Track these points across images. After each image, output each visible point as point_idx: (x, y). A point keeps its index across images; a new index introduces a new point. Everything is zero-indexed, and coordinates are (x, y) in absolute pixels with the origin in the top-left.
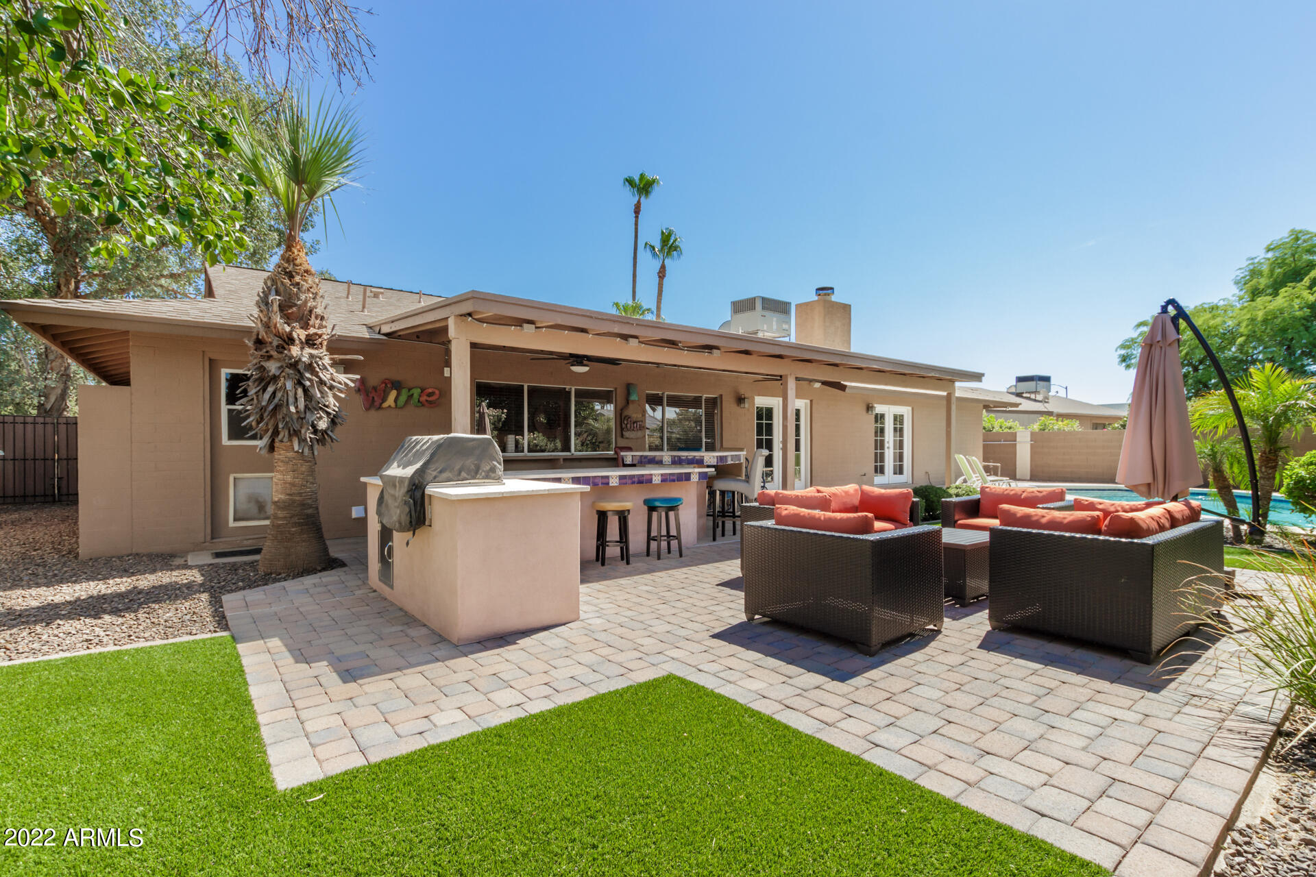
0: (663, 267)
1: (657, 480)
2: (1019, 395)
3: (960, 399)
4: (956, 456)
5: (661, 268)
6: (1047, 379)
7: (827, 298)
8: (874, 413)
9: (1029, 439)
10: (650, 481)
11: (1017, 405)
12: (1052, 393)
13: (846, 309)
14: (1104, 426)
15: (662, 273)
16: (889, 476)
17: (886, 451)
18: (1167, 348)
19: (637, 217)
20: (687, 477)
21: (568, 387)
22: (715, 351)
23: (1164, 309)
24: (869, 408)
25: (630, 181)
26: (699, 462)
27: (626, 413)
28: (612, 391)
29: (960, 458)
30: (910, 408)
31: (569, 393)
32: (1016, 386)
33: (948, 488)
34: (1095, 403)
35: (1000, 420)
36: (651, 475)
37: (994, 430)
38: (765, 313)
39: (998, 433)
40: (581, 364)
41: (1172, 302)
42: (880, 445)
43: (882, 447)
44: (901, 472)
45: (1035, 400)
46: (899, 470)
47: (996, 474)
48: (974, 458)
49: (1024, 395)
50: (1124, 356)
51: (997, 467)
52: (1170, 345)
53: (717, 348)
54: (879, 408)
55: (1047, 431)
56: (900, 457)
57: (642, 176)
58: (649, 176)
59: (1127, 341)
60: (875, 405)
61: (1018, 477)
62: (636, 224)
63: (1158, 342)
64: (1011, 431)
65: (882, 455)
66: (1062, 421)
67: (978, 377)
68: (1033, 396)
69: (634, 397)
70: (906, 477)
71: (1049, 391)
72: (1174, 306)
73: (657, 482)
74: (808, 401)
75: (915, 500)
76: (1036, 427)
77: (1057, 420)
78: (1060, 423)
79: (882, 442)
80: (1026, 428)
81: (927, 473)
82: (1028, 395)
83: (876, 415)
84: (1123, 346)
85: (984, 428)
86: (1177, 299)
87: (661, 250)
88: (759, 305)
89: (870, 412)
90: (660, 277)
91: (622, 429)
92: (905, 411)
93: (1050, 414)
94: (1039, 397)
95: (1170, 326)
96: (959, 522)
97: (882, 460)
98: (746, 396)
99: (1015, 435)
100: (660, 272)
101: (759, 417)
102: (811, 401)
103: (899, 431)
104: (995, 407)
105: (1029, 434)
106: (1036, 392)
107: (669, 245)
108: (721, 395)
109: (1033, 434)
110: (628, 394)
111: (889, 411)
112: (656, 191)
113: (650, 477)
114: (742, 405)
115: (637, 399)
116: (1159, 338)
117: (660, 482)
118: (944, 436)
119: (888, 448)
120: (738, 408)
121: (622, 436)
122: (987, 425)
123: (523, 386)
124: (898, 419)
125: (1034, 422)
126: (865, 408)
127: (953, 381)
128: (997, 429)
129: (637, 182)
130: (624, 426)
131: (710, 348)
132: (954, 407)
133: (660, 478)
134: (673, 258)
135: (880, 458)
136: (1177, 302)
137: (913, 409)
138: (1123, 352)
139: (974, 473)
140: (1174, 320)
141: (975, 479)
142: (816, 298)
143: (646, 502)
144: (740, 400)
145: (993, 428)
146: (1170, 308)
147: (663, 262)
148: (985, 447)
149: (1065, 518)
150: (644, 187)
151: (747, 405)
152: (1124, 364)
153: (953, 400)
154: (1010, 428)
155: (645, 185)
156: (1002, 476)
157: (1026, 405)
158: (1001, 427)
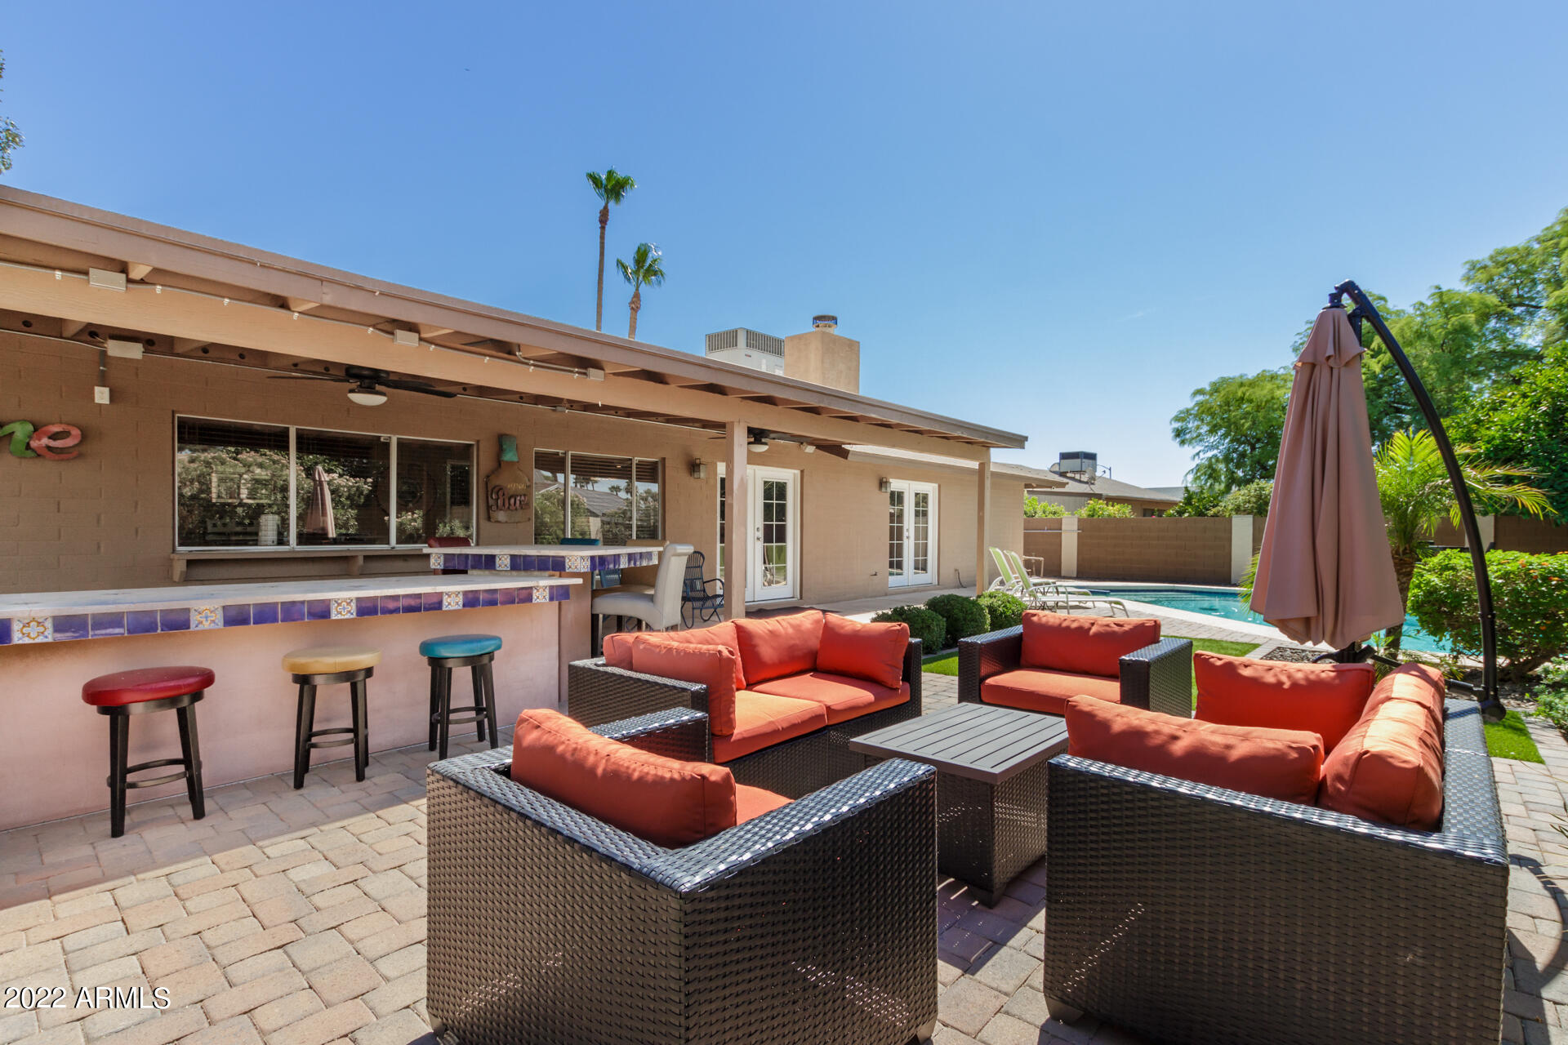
0: (637, 296)
1: (452, 603)
2: (1063, 474)
3: (994, 474)
4: (991, 550)
5: (634, 297)
6: (1092, 457)
7: (828, 330)
8: (889, 490)
9: (1076, 527)
10: (438, 606)
11: (1063, 485)
12: (1099, 473)
13: (852, 347)
14: (1152, 513)
15: (635, 304)
16: (909, 576)
17: (905, 541)
18: (1343, 370)
19: (603, 228)
20: (525, 596)
21: (384, 436)
22: (592, 371)
23: (1335, 300)
24: (882, 483)
25: (595, 179)
26: (558, 566)
27: (495, 481)
28: (470, 446)
29: (996, 553)
30: (936, 485)
31: (387, 445)
32: (1059, 464)
33: (979, 597)
34: (1143, 487)
35: (1043, 504)
36: (441, 593)
37: (1037, 516)
38: (749, 352)
39: (1041, 519)
40: (370, 390)
41: (1349, 288)
42: (896, 534)
43: (900, 537)
44: (924, 569)
45: (1080, 481)
46: (921, 566)
47: (1038, 574)
48: (1013, 553)
49: (1069, 475)
50: (1178, 430)
51: (1040, 562)
52: (1347, 364)
53: (596, 365)
54: (896, 485)
55: (1096, 517)
56: (922, 550)
57: (610, 173)
58: (620, 174)
59: (1181, 412)
60: (891, 480)
61: (1063, 574)
62: (602, 237)
63: (1329, 358)
64: (1056, 516)
65: (900, 547)
66: (1113, 506)
67: (1018, 441)
68: (1077, 476)
69: (509, 456)
70: (930, 577)
71: (1095, 470)
72: (1351, 296)
73: (453, 607)
74: (798, 472)
75: (914, 640)
76: (1084, 513)
77: (1107, 505)
78: (1110, 508)
79: (900, 530)
80: (1073, 514)
81: (956, 570)
82: (1072, 475)
83: (892, 493)
84: (1177, 419)
85: (1026, 513)
86: (1357, 283)
87: (636, 272)
88: (742, 339)
89: (883, 489)
90: (632, 308)
91: (489, 508)
92: (929, 488)
93: (1099, 496)
94: (1085, 478)
95: (1347, 329)
96: (990, 681)
97: (900, 554)
98: (703, 460)
99: (1060, 522)
100: (632, 302)
101: (768, 494)
102: (802, 472)
103: (921, 514)
104: (1038, 486)
105: (1076, 520)
106: (1081, 472)
107: (644, 266)
108: (664, 459)
109: (1079, 520)
110: (500, 450)
111: (908, 488)
112: (627, 195)
113: (435, 600)
114: (696, 475)
115: (515, 459)
116: (1330, 351)
117: (461, 607)
118: (976, 525)
119: (908, 537)
120: (692, 479)
121: (489, 518)
122: (1029, 509)
123: (288, 428)
124: (922, 500)
125: (1082, 506)
126: (876, 484)
127: (989, 447)
128: (1040, 514)
129: (604, 182)
130: (491, 502)
131: (585, 364)
132: (988, 483)
133: (460, 600)
134: (649, 282)
135: (896, 551)
136: (1357, 288)
137: (939, 486)
138: (1177, 425)
139: (1014, 573)
140: (1353, 319)
141: (1015, 581)
142: (813, 329)
143: (425, 648)
144: (693, 467)
145: (1035, 513)
146: (1346, 299)
147: (637, 289)
148: (1026, 536)
149: (1228, 747)
150: (613, 188)
151: (702, 475)
152: (1178, 440)
153: (988, 475)
154: (1055, 513)
155: (614, 187)
156: (1045, 576)
157: (1073, 487)
158: (1044, 512)
